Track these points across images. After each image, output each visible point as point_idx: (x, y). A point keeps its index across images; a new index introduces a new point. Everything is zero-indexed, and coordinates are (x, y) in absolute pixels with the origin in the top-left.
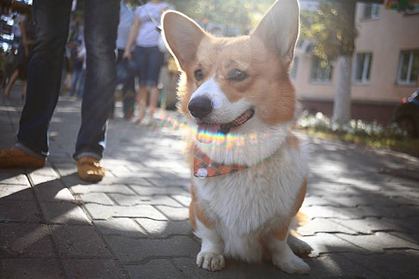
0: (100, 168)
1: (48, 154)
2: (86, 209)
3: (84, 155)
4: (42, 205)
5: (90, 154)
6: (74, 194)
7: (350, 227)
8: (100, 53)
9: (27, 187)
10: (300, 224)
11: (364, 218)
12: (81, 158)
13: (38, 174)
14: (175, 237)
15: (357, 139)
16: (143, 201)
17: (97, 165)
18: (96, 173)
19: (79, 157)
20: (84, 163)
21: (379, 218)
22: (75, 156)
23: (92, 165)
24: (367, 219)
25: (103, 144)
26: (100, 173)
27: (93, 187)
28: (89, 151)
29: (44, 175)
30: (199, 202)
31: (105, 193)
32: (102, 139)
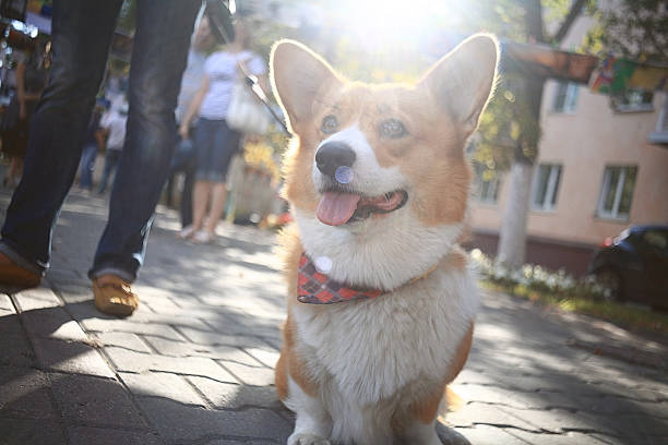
0: (131, 295)
1: (48, 266)
2: (107, 355)
3: (108, 273)
4: (36, 341)
5: (117, 271)
6: (88, 332)
7: (528, 419)
8: (152, 112)
9: (10, 313)
10: (451, 407)
11: (548, 409)
12: (101, 276)
13: (29, 297)
14: (252, 410)
15: (534, 296)
16: (199, 351)
17: (127, 290)
18: (124, 302)
19: (98, 274)
20: (106, 285)
21: (572, 411)
22: (91, 273)
23: (120, 289)
24: (555, 411)
25: (139, 257)
26: (131, 303)
27: (118, 324)
28: (115, 267)
29: (39, 299)
30: (297, 349)
31: (138, 334)
32: (139, 250)
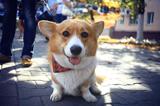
0: (30, 61)
1: (12, 56)
3: (25, 57)
5: (27, 56)
6: (17, 72)
7: (125, 82)
10: (103, 81)
13: (7, 64)
14: (48, 88)
15: (145, 47)
16: (43, 74)
17: (29, 60)
18: (28, 63)
19: (23, 57)
21: (139, 78)
22: (21, 57)
23: (27, 60)
24: (134, 78)
25: (32, 52)
26: (30, 63)
27: (26, 69)
28: (26, 55)
29: (9, 65)
31: (29, 71)
32: (32, 50)
